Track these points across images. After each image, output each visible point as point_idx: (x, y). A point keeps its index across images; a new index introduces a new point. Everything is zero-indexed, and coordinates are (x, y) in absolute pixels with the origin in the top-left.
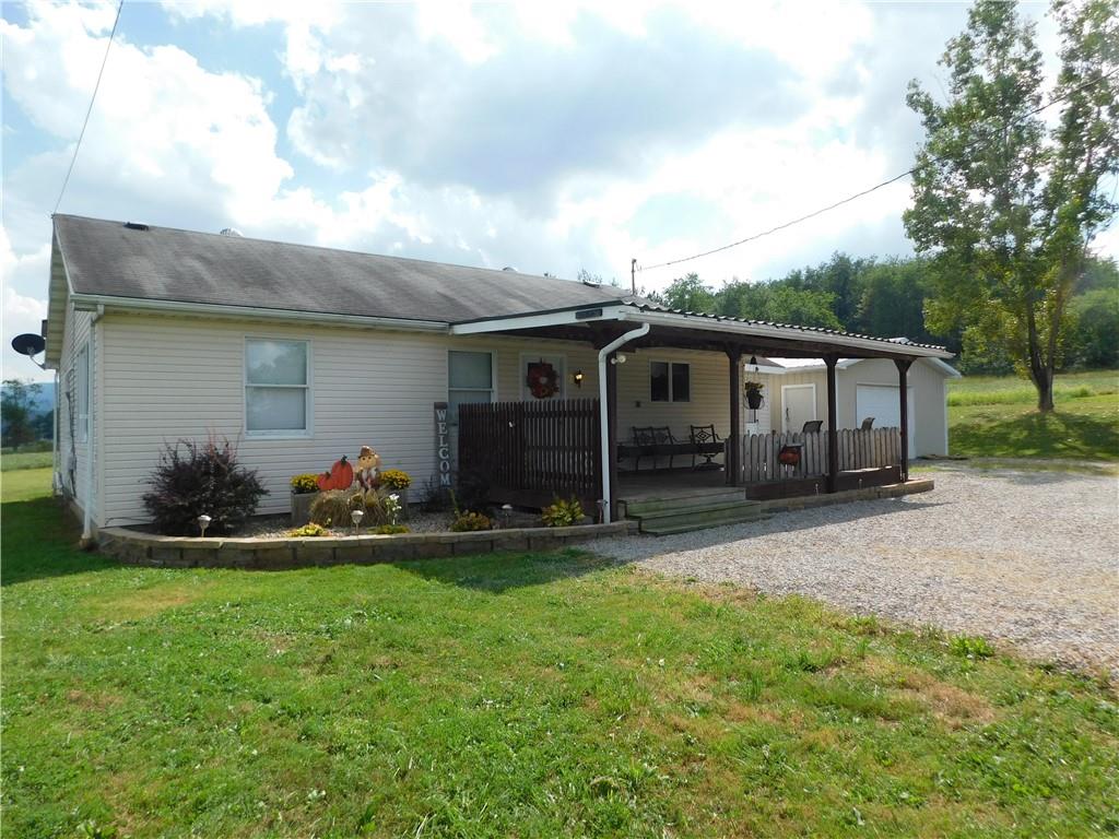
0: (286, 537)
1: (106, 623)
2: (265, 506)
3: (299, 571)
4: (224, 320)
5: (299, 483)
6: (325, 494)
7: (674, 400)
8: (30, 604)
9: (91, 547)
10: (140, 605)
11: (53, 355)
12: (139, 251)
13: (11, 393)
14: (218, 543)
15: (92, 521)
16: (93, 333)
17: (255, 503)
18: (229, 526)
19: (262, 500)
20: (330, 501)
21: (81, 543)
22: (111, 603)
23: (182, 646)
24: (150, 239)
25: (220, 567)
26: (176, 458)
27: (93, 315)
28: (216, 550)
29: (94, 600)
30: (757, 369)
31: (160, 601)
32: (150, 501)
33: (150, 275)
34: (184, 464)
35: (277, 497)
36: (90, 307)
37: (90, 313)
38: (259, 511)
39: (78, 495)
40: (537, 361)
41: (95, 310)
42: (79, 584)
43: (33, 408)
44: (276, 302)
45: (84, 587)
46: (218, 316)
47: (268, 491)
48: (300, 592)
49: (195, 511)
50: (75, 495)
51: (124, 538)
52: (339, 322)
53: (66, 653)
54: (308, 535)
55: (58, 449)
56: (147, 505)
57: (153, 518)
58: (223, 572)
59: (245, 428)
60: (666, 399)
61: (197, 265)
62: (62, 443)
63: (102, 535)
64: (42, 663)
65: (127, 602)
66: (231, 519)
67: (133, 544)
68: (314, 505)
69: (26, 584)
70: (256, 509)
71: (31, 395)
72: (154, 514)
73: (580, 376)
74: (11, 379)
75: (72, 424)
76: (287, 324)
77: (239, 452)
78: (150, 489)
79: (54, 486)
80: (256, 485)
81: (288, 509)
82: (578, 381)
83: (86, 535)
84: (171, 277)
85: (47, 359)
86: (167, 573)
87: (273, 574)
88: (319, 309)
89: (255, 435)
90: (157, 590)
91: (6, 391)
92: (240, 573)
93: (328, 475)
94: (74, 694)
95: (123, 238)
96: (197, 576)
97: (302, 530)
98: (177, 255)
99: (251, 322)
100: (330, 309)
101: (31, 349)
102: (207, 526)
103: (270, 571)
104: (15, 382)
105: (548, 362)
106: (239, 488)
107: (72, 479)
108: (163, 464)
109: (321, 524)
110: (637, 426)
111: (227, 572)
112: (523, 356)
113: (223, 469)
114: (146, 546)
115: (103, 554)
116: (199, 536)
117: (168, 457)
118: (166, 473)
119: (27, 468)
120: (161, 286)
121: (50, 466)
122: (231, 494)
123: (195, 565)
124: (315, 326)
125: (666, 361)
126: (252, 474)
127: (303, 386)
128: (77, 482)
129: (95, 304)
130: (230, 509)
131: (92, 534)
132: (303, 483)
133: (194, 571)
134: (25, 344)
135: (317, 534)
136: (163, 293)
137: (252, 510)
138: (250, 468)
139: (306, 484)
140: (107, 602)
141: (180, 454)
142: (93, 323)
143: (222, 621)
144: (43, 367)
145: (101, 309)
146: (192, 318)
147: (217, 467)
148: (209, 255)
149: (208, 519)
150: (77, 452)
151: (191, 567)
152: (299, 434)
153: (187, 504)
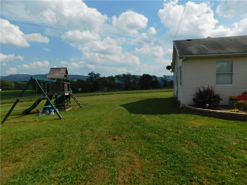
0: (228, 111)
1: (188, 126)
2: (221, 103)
3: (233, 121)
4: (211, 58)
5: (231, 98)
6: (239, 101)
8: (173, 119)
9: (182, 108)
10: (194, 123)
11: (173, 69)
12: (190, 45)
13: (164, 78)
14: (211, 111)
15: (182, 103)
16: (182, 63)
17: (219, 102)
18: (213, 107)
19: (221, 101)
20: (240, 103)
21: (180, 107)
22: (188, 121)
23: (207, 135)
24: (192, 42)
25: (211, 117)
26: (200, 90)
27: (183, 60)
28: (210, 113)
29: (185, 120)
31: (199, 123)
32: (194, 100)
33: (193, 50)
34: (202, 92)
35: (225, 101)
36: (182, 58)
37: (181, 59)
38: (220, 104)
39: (179, 97)
41: (183, 59)
42: (181, 116)
43: (168, 80)
44: (224, 52)
45: (182, 117)
46: (209, 57)
47: (222, 99)
48: (235, 127)
49: (205, 103)
50: (178, 97)
51: (189, 107)
52: (244, 54)
53: (182, 131)
54: (235, 112)
55: (174, 88)
56: (194, 101)
57: (195, 104)
58: (212, 118)
59: (216, 84)
61: (203, 46)
62: (175, 87)
63: (184, 106)
64: (178, 132)
65: (192, 122)
66: (213, 105)
67: (191, 109)
68: (236, 104)
69: (172, 115)
70: (219, 104)
71: (167, 78)
72: (195, 103)
74: (164, 75)
75: (177, 83)
76: (227, 57)
77: (215, 90)
78: (194, 97)
79: (173, 95)
80: (219, 98)
81: (228, 104)
83: (181, 106)
84: (198, 49)
85: (172, 70)
86: (199, 117)
87: (226, 121)
88: (237, 52)
89: (218, 85)
90: (197, 120)
91: (164, 77)
92: (217, 119)
93: (240, 96)
94: (185, 141)
95: (187, 43)
96: (206, 118)
97: (233, 110)
98: (198, 44)
99: (218, 58)
100: (240, 51)
101: (169, 69)
102: (207, 107)
103: (225, 120)
104: (165, 76)
106: (215, 98)
107: (177, 94)
108: (197, 92)
109: (239, 109)
111: (213, 118)
113: (211, 93)
114: (194, 110)
115: (184, 110)
116: (206, 109)
117: (198, 90)
118: (198, 94)
119: (168, 92)
120: (196, 52)
121: (172, 91)
122: (213, 100)
123: (205, 115)
124: (236, 57)
126: (218, 95)
127: (232, 73)
128: (178, 95)
129: (183, 57)
130: (213, 103)
131: (182, 106)
132: (232, 98)
133: (205, 117)
134: (168, 68)
135: (238, 112)
136: (197, 53)
137: (218, 104)
138: (217, 93)
139: (233, 98)
140: (187, 121)
141: (201, 89)
142: (182, 61)
143: (215, 131)
144: (171, 72)
145: (184, 58)
146: (203, 58)
147: (210, 93)
148: (206, 43)
149: (208, 105)
150: (178, 89)
151: (204, 116)
152: (230, 85)
153: (203, 101)
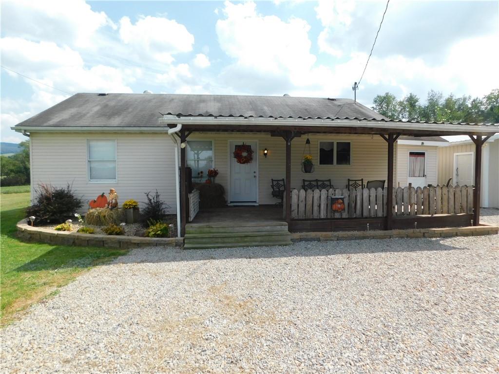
4: (77, 133)
7: (337, 163)
30: (423, 143)
33: (64, 116)
40: (242, 144)
60: (331, 163)
73: (266, 152)
76: (104, 133)
82: (265, 154)
89: (93, 181)
93: (95, 201)
99: (89, 133)
100: (122, 125)
105: (247, 144)
110: (306, 179)
112: (230, 142)
120: (59, 120)
124: (116, 133)
125: (332, 141)
127: (114, 160)
136: (53, 123)
145: (23, 131)
146: (64, 133)
149: (34, 218)
